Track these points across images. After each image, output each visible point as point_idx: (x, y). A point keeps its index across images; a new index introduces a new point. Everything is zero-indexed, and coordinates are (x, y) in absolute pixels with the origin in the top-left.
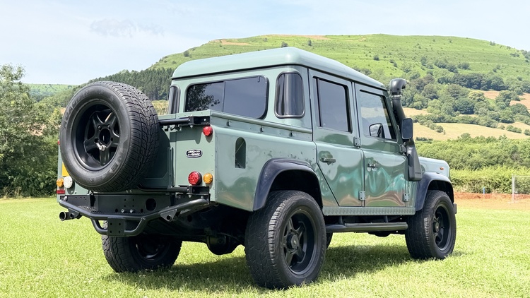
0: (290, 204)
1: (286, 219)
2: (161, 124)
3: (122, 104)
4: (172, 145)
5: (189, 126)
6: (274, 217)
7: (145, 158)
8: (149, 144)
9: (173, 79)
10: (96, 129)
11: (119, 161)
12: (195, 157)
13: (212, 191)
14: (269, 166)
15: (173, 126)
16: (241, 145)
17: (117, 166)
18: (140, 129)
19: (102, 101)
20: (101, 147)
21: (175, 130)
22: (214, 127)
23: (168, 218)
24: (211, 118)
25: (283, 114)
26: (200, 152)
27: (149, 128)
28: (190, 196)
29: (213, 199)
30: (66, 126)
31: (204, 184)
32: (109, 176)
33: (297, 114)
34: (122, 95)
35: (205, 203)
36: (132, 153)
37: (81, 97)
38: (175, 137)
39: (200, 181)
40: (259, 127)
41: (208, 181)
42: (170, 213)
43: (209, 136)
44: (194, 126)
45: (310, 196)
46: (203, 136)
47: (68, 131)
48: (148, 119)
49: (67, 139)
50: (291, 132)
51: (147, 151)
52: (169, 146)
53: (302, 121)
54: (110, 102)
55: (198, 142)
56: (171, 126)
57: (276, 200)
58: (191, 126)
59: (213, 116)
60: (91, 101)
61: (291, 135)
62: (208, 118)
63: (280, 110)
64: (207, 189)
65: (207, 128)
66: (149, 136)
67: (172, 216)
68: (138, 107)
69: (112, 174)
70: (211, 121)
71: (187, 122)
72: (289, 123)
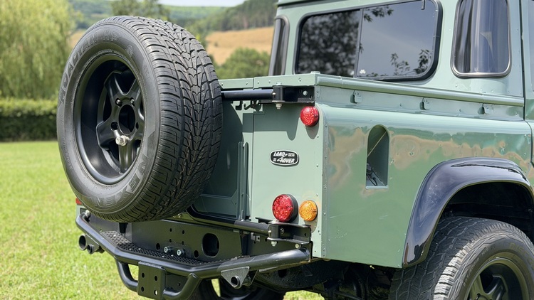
0: (477, 251)
1: (467, 280)
2: (226, 99)
3: (146, 62)
4: (247, 137)
5: (275, 104)
6: (444, 278)
7: (192, 166)
8: (197, 139)
9: (279, 6)
10: (113, 106)
11: (141, 171)
12: (286, 165)
13: (316, 237)
14: (436, 177)
15: (247, 103)
16: (379, 140)
17: (138, 180)
18: (180, 112)
19: (117, 56)
20: (120, 138)
21: (251, 111)
22: (322, 108)
23: (234, 280)
24: (317, 89)
25: (468, 71)
26: (296, 157)
27: (198, 107)
28: (274, 244)
29: (317, 252)
30: (64, 98)
31: (301, 222)
32: (126, 198)
33: (496, 70)
34: (147, 43)
35: (303, 259)
36: (163, 159)
37: (85, 45)
38: (253, 124)
39: (294, 215)
40: (418, 101)
41: (310, 217)
42: (238, 272)
43: (313, 125)
44: (283, 104)
45: (517, 230)
46: (301, 127)
47: (67, 107)
48: (197, 90)
49: (66, 122)
50: (483, 107)
51: (195, 153)
52: (241, 139)
53: (506, 84)
54: (128, 58)
55: (292, 136)
56: (244, 102)
57: (449, 241)
58: (278, 106)
59: (321, 85)
60: (100, 53)
61: (483, 111)
62: (310, 89)
63: (462, 61)
64: (307, 231)
65: (308, 110)
66: (198, 124)
67: (241, 278)
68: (178, 67)
69: (131, 196)
70: (316, 95)
71: (269, 97)
72: (478, 87)
